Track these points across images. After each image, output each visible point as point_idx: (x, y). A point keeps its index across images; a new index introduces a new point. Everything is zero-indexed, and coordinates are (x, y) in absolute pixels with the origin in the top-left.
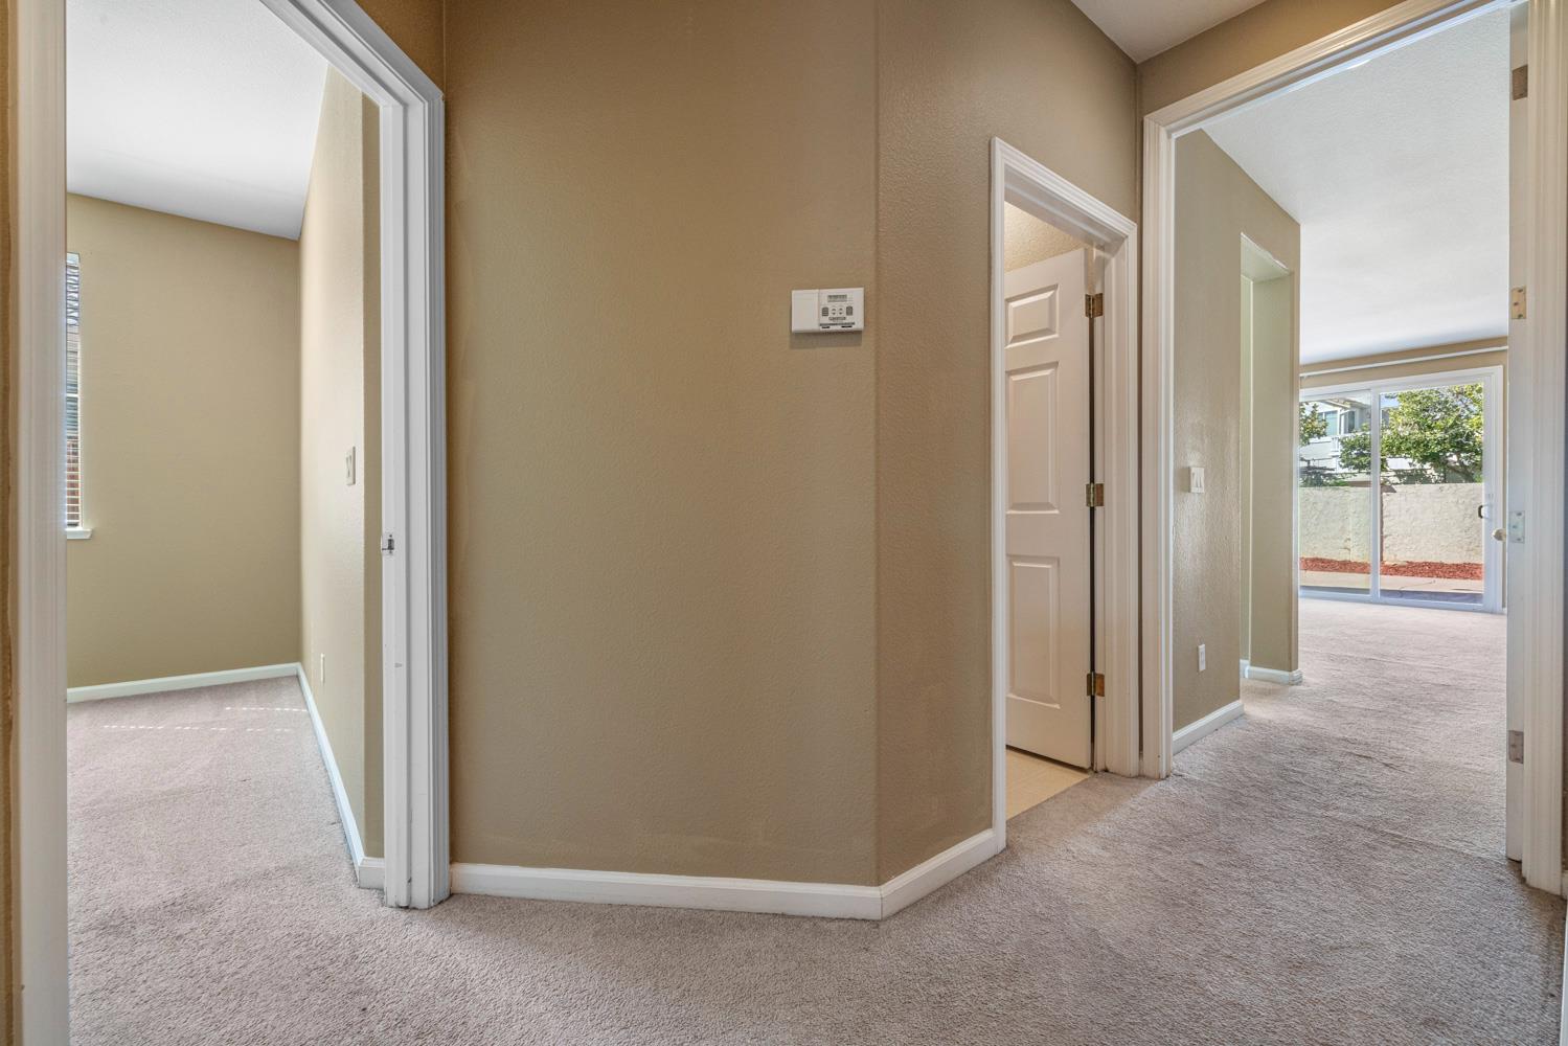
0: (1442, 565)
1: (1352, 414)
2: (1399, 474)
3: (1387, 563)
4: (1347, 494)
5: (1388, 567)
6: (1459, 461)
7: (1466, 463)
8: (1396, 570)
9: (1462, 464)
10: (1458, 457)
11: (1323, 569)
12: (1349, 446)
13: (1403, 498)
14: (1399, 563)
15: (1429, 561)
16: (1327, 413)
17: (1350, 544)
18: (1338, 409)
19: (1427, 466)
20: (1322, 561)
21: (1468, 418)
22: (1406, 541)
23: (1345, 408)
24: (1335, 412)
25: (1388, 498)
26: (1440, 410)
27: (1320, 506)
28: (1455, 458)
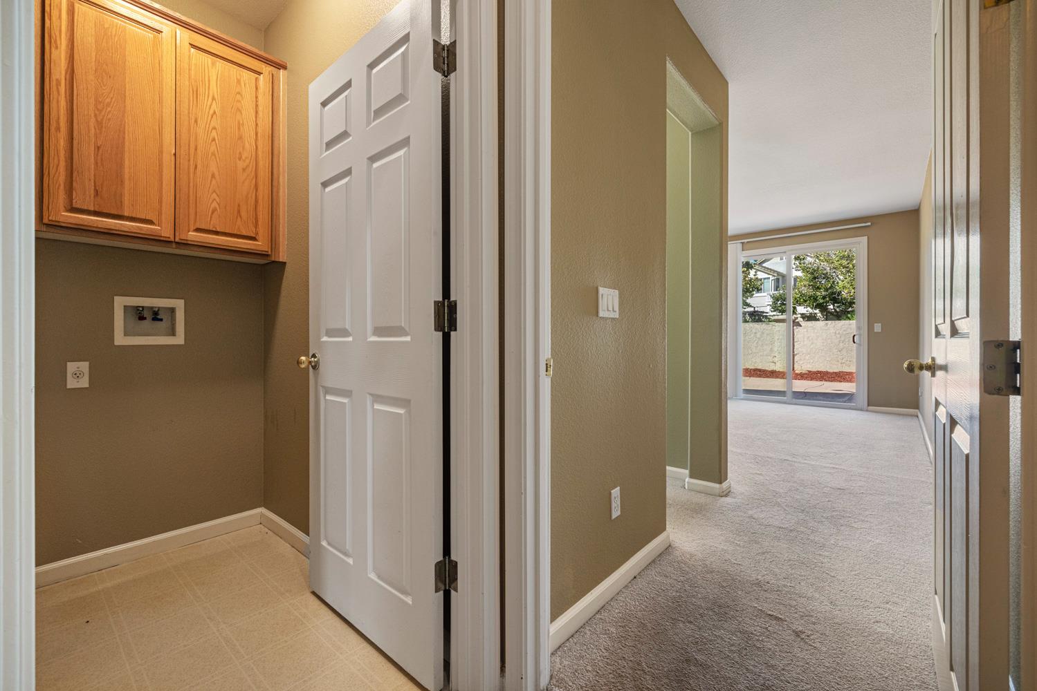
0: (827, 373)
1: (778, 279)
2: (803, 316)
3: (796, 372)
4: (774, 327)
5: (797, 374)
6: (834, 309)
7: (838, 310)
8: (802, 376)
9: (835, 310)
10: (834, 306)
11: (760, 376)
12: (776, 299)
13: (805, 330)
14: (804, 372)
15: (820, 370)
16: (765, 279)
17: (776, 360)
18: (771, 276)
19: (817, 311)
20: (760, 370)
21: (838, 283)
22: (807, 358)
23: (774, 276)
24: (769, 278)
25: (797, 330)
26: (824, 278)
27: (758, 335)
28: (831, 307)
